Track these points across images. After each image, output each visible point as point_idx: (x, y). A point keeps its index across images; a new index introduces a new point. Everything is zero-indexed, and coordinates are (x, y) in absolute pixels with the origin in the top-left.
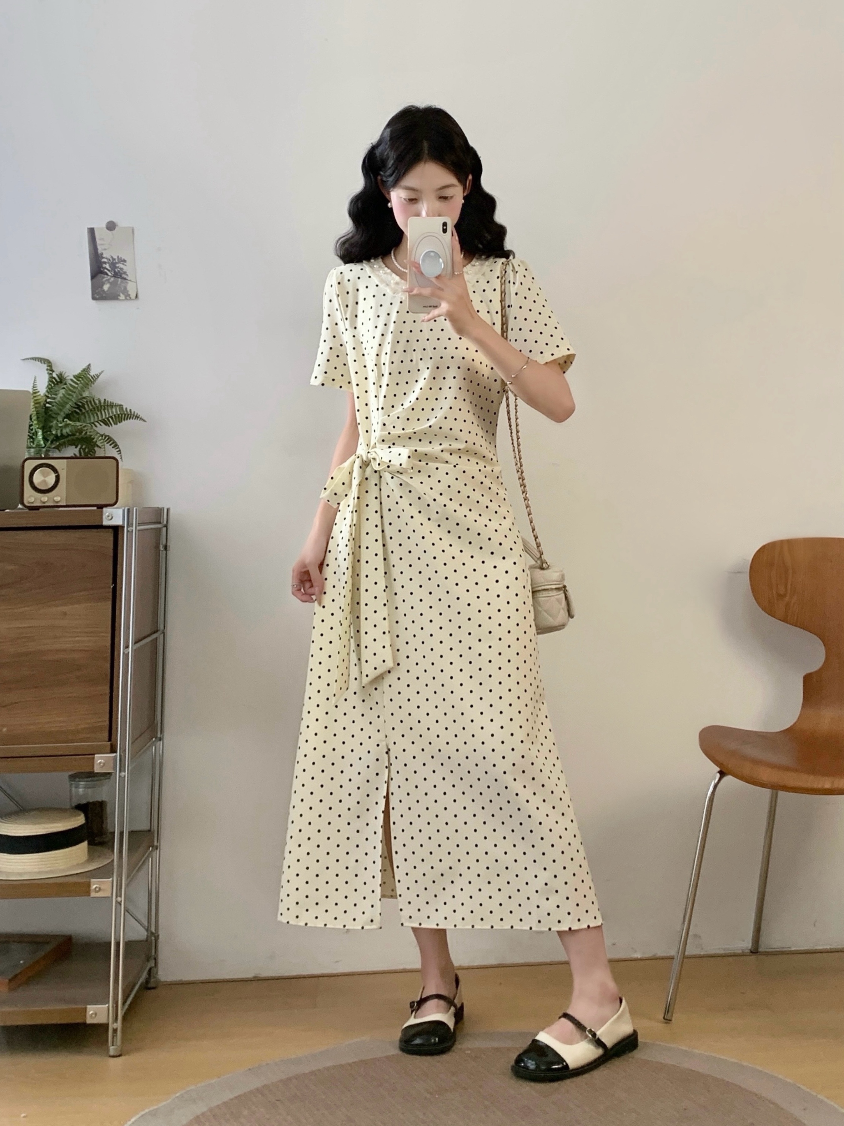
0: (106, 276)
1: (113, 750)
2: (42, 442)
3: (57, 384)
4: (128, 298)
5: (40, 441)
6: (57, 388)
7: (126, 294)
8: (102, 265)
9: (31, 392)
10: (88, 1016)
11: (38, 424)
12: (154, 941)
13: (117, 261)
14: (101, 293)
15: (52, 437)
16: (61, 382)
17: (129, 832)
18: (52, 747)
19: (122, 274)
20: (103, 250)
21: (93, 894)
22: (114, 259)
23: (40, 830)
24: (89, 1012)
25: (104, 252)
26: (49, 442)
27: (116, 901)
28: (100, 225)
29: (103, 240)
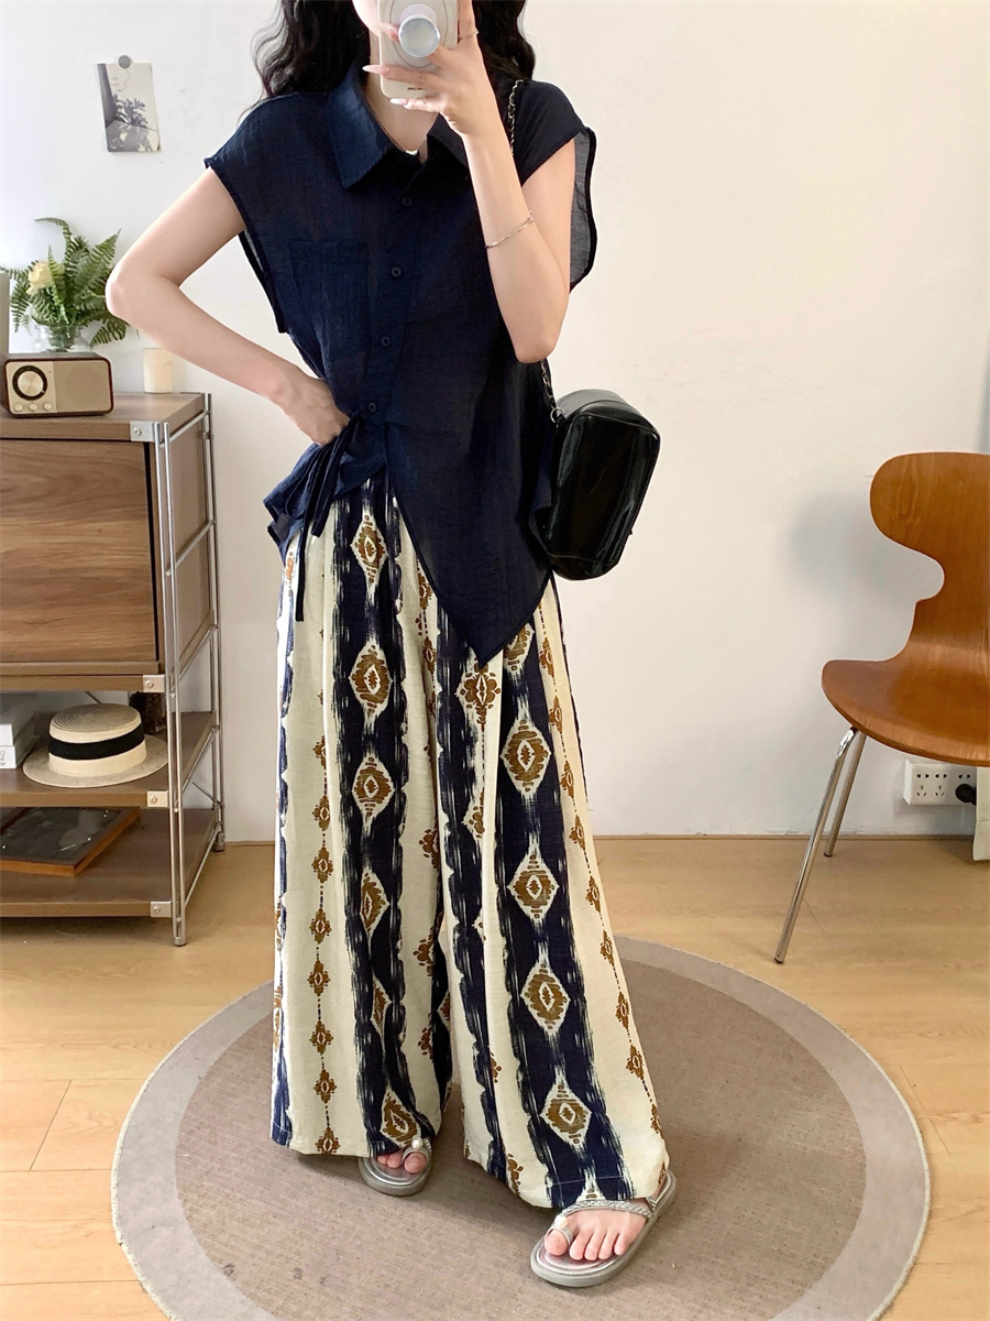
0: (122, 123)
1: (161, 671)
3: (77, 250)
4: (149, 150)
5: (62, 317)
6: (76, 255)
7: (146, 145)
8: (117, 110)
10: (152, 911)
13: (134, 105)
14: (118, 143)
15: (76, 313)
16: (80, 246)
19: (141, 121)
20: (116, 91)
22: (130, 103)
24: (153, 908)
25: (118, 93)
26: (73, 320)
28: (111, 60)
29: (116, 79)
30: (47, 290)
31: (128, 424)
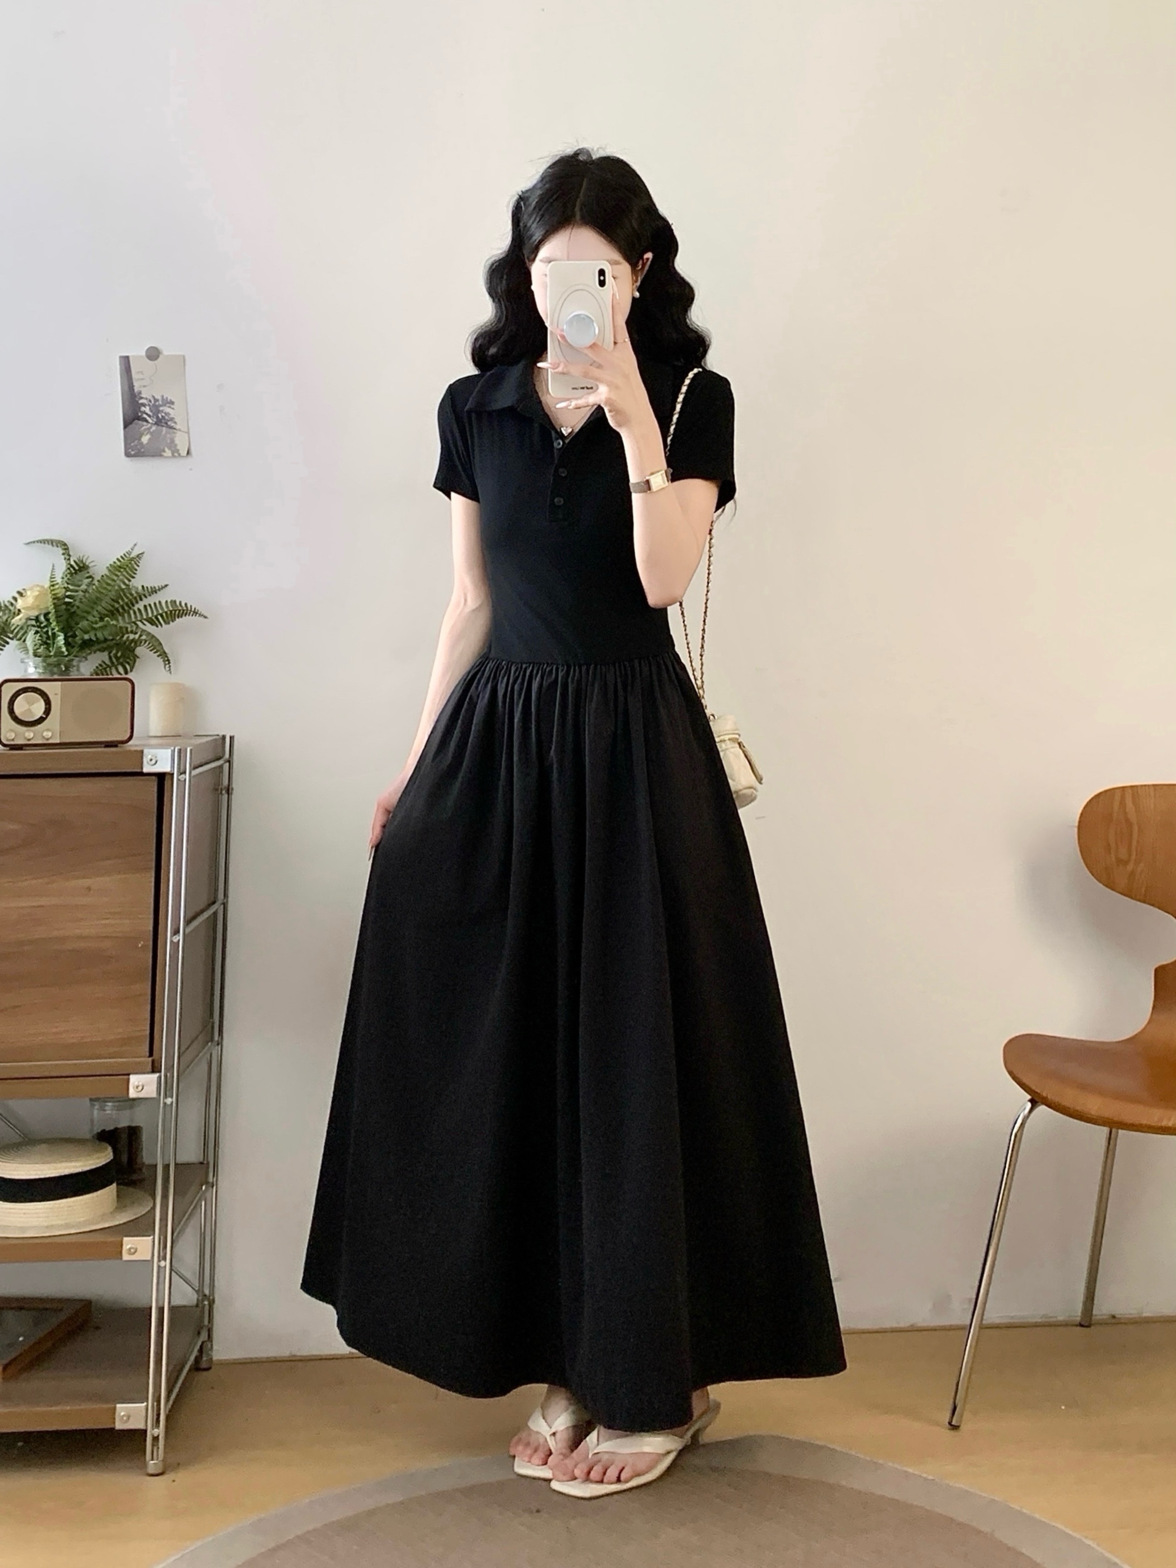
0: (145, 423)
1: (155, 1068)
2: (64, 649)
3: (77, 571)
4: (176, 454)
5: (60, 647)
7: (173, 449)
8: (140, 408)
9: (47, 583)
10: (117, 1420)
12: (207, 1308)
13: (160, 403)
14: (139, 447)
15: (78, 641)
16: (82, 570)
17: (177, 1167)
18: (71, 1065)
19: (169, 421)
20: (140, 387)
21: (126, 1257)
22: (156, 400)
23: (54, 1171)
24: (120, 1413)
25: (140, 389)
27: (159, 1265)
28: (136, 352)
29: (142, 372)
30: (42, 618)
31: (142, 752)
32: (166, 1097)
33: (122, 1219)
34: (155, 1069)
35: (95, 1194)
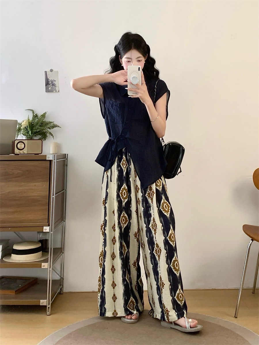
0: (50, 85)
2: (31, 134)
3: (35, 117)
6: (35, 118)
9: (27, 119)
10: (40, 303)
11: (29, 129)
12: (62, 280)
13: (53, 81)
14: (48, 90)
15: (34, 132)
16: (36, 116)
17: (54, 249)
18: (31, 224)
21: (42, 267)
23: (28, 248)
25: (49, 78)
26: (33, 134)
27: (49, 270)
28: (48, 70)
29: (49, 75)
30: (27, 127)
31: (46, 155)
32: (51, 232)
33: (42, 259)
34: (49, 225)
35: (37, 253)
